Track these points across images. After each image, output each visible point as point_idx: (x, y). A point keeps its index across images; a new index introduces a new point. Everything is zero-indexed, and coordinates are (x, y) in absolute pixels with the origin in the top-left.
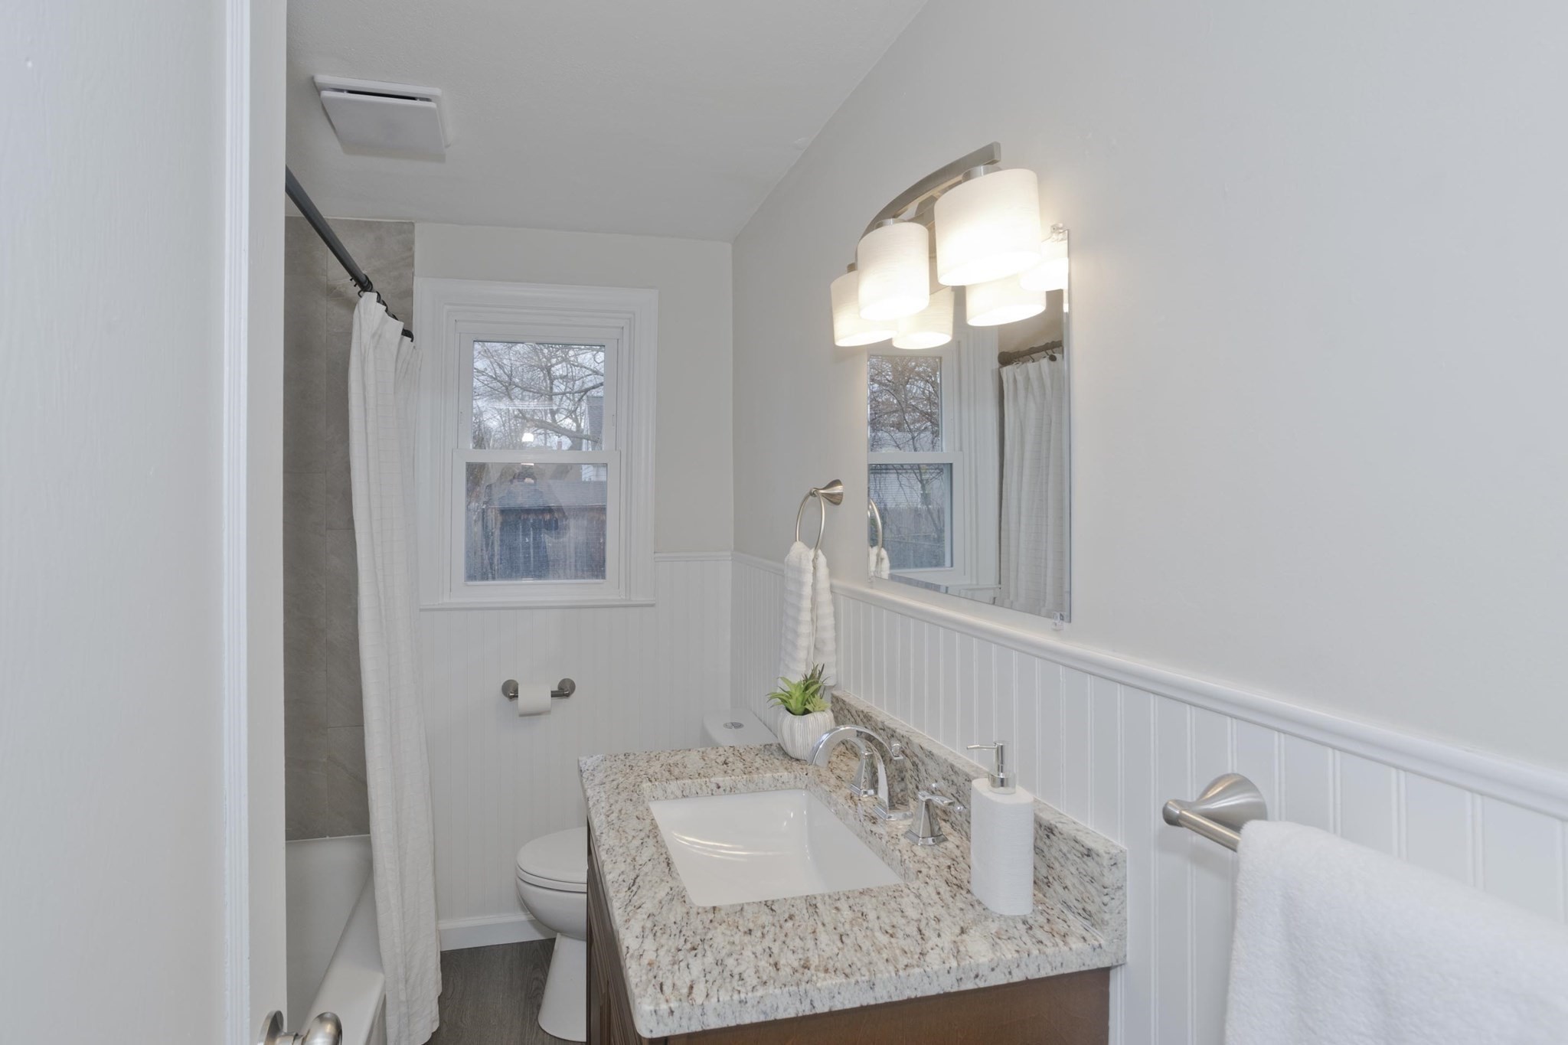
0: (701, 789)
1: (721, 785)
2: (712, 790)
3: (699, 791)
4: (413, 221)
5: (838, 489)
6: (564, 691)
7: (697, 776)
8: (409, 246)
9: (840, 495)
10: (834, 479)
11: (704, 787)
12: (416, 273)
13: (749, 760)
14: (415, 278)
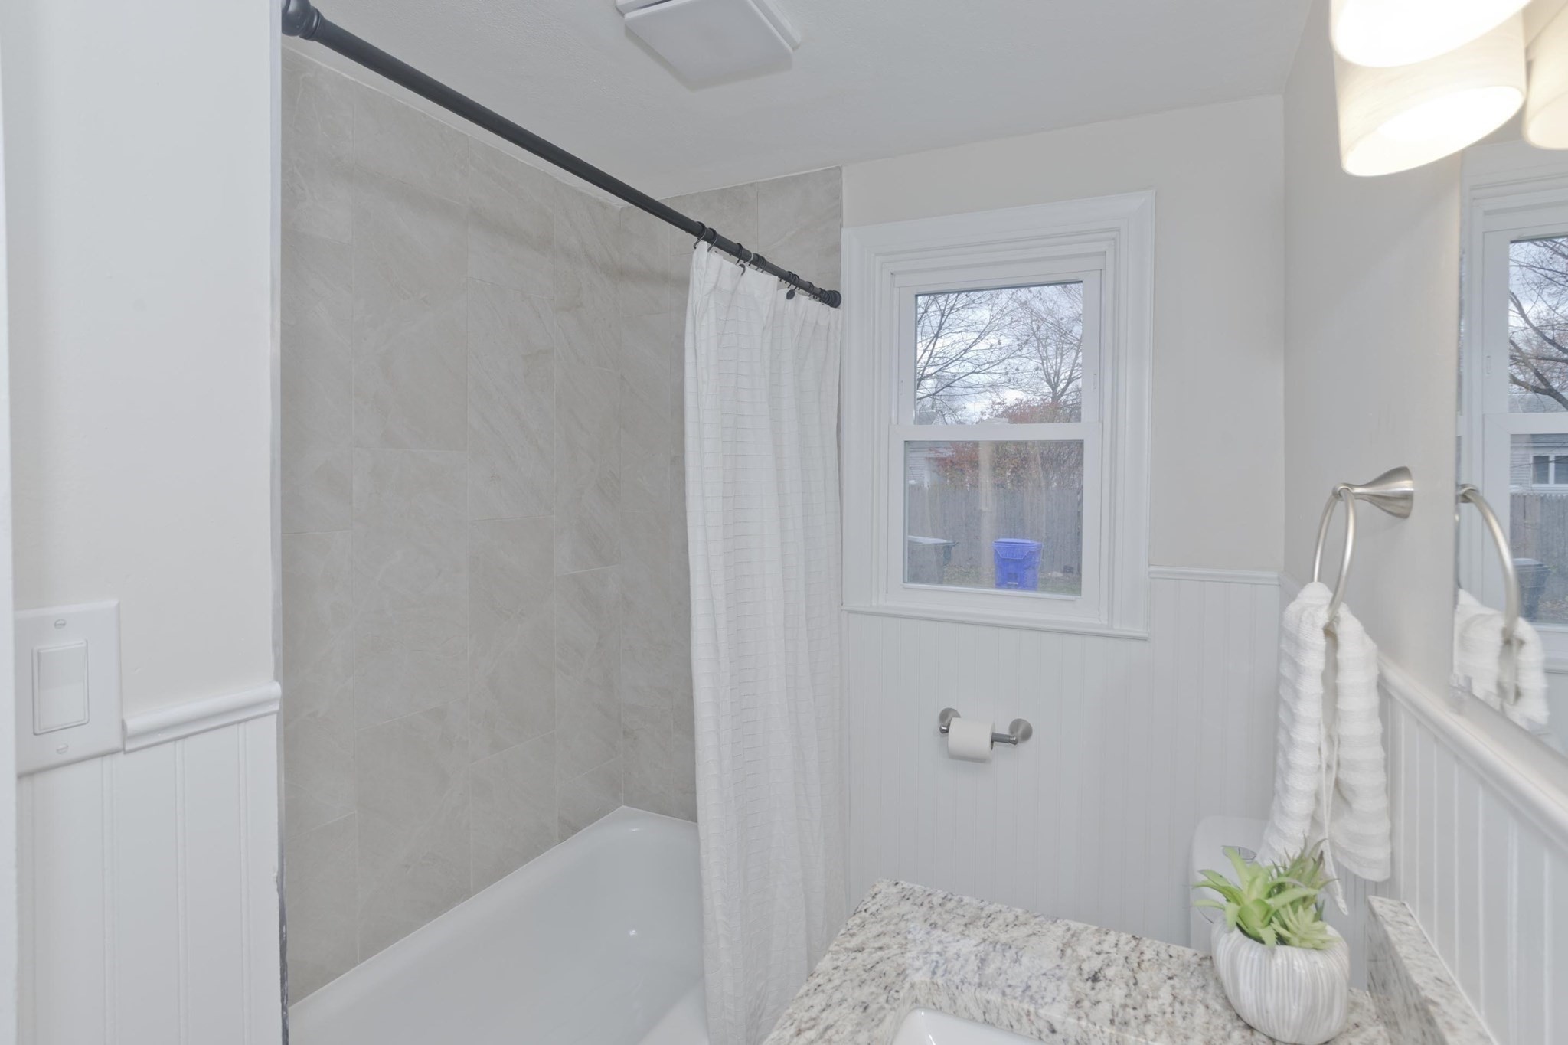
0: (1018, 1021)
1: (1057, 1027)
2: (1040, 1032)
3: (1014, 1023)
4: (840, 165)
5: (1404, 486)
6: (1016, 735)
7: (1018, 992)
8: (836, 196)
9: (1407, 497)
10: (1402, 465)
11: (1025, 1020)
12: (844, 224)
13: (1145, 987)
14: (842, 229)
